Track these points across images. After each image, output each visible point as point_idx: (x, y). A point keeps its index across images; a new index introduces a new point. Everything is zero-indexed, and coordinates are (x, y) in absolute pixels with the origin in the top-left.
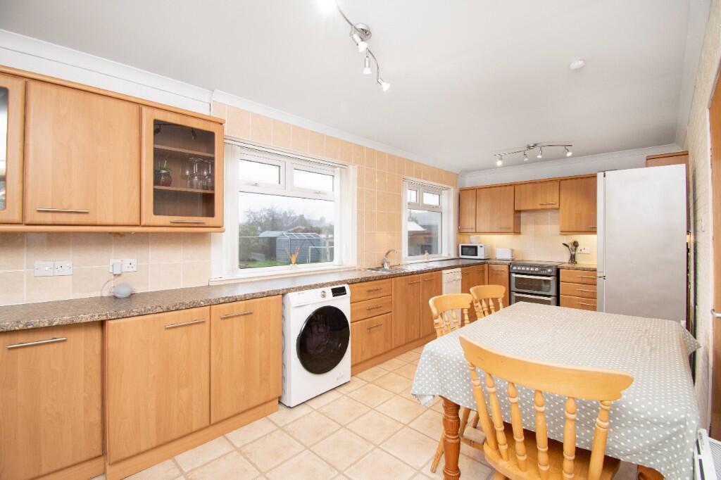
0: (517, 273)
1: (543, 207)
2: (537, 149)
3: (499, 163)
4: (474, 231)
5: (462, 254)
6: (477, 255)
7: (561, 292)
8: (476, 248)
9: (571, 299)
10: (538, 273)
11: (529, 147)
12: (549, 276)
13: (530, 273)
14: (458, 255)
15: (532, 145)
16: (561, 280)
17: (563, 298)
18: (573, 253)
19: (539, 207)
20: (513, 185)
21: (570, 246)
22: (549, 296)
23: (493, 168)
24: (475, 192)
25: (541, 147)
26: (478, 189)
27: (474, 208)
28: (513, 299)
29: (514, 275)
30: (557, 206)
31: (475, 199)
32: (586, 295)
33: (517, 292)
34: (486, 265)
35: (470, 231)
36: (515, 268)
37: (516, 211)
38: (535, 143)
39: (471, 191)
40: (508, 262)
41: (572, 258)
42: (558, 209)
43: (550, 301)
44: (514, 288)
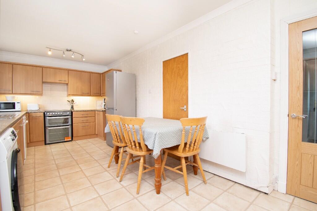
1: (61, 82)
3: (50, 53)
4: (11, 93)
6: (15, 109)
7: (73, 122)
9: (78, 125)
10: (62, 115)
11: (67, 50)
12: (68, 116)
15: (69, 49)
16: (73, 117)
17: (74, 125)
18: (72, 105)
19: (58, 82)
20: (42, 67)
21: (71, 102)
22: (68, 126)
24: (12, 66)
25: (74, 52)
26: (14, 64)
27: (11, 76)
28: (47, 131)
29: (48, 118)
30: (67, 82)
31: (11, 71)
32: (85, 122)
33: (49, 127)
34: (28, 114)
35: (7, 92)
36: (48, 114)
37: (43, 82)
38: (71, 49)
39: (8, 64)
40: (44, 111)
41: (72, 107)
42: (67, 84)
43: (68, 128)
44: (47, 125)
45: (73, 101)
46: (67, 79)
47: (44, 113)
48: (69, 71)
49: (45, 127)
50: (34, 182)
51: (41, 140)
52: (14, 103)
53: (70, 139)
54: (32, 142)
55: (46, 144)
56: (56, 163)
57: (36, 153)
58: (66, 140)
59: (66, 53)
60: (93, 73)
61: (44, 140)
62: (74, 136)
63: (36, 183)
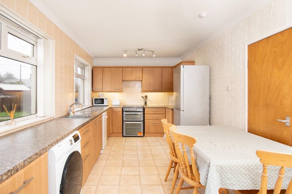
0: (126, 112)
1: (136, 79)
2: (142, 51)
3: (125, 55)
4: (102, 91)
5: (95, 104)
6: (103, 104)
7: (145, 119)
8: (103, 100)
9: (149, 121)
12: (140, 112)
13: (130, 111)
14: (93, 104)
15: (140, 49)
16: (145, 113)
17: (146, 121)
18: (146, 101)
19: (134, 79)
21: (144, 97)
22: (140, 121)
23: (122, 57)
24: (102, 69)
25: (144, 50)
26: (104, 67)
27: (102, 78)
28: (124, 125)
29: (125, 113)
30: (141, 79)
31: (102, 73)
32: (155, 119)
33: (126, 121)
34: (111, 109)
35: (99, 90)
36: (125, 109)
37: (123, 81)
38: (142, 48)
39: (100, 68)
40: (122, 107)
41: (146, 103)
42: (141, 81)
43: (141, 124)
44: (125, 119)
45: (146, 97)
46: (141, 77)
47: (122, 108)
48: (143, 68)
49: (123, 121)
50: (101, 174)
51: (120, 132)
52: (103, 99)
53: (142, 135)
54: (113, 133)
55: (123, 136)
56: (124, 159)
57: (113, 145)
58: (138, 135)
59: (138, 52)
60: (164, 67)
61: (122, 132)
62: (145, 132)
63: (102, 176)
